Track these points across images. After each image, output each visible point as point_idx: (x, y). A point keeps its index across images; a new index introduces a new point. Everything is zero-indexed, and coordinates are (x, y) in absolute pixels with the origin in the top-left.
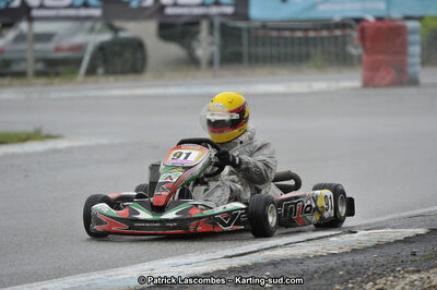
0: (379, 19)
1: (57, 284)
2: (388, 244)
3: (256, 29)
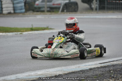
1: (52, 70)
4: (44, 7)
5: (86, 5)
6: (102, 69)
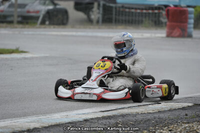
0: (176, 6)
2: (175, 109)
3: (119, 7)
4: (12, 16)
5: (81, 15)
6: (104, 121)
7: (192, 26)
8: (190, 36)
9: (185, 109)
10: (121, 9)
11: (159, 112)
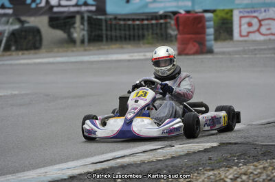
0: (188, 12)
2: (194, 153)
3: (111, 19)
7: (212, 37)
8: (210, 51)
9: (208, 152)
10: (114, 22)
11: (173, 158)
